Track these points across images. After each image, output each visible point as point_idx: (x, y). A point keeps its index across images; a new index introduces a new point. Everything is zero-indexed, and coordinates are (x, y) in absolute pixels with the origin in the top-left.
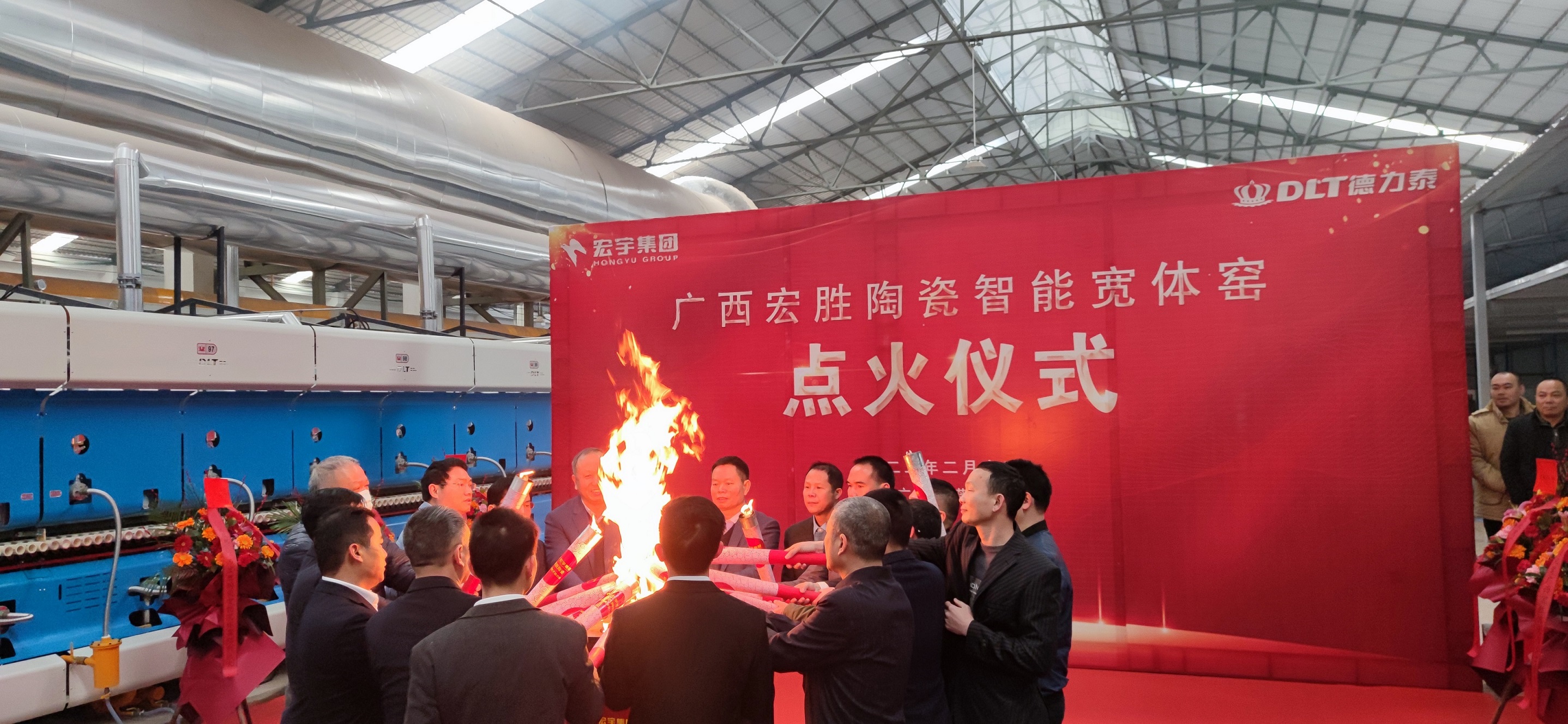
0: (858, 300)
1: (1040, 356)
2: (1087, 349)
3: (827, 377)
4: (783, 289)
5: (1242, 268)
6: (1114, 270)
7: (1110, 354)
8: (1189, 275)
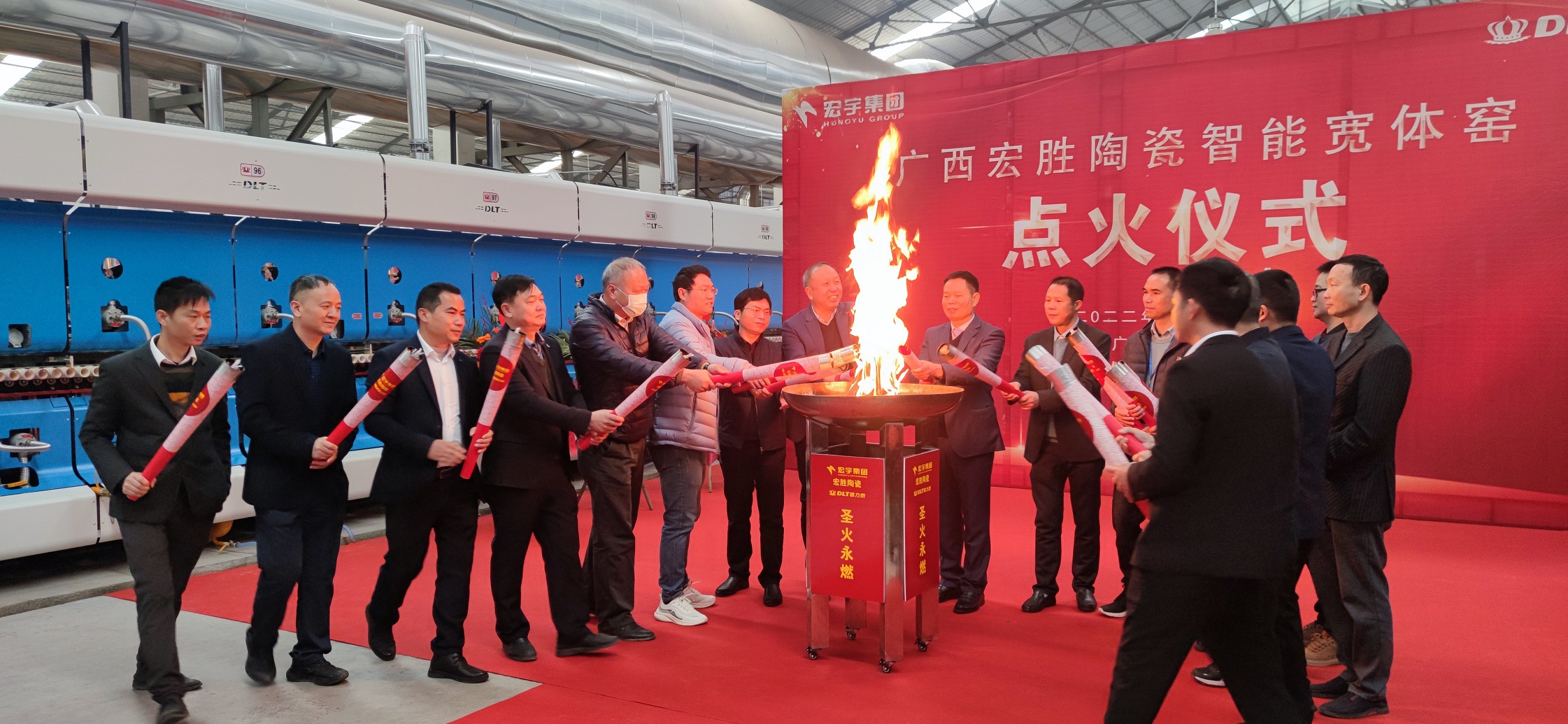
0: (1081, 153)
1: (1267, 205)
2: (1318, 195)
3: (1047, 230)
4: (1006, 144)
5: (1491, 108)
6: (1351, 115)
7: (1342, 201)
8: (1432, 118)
